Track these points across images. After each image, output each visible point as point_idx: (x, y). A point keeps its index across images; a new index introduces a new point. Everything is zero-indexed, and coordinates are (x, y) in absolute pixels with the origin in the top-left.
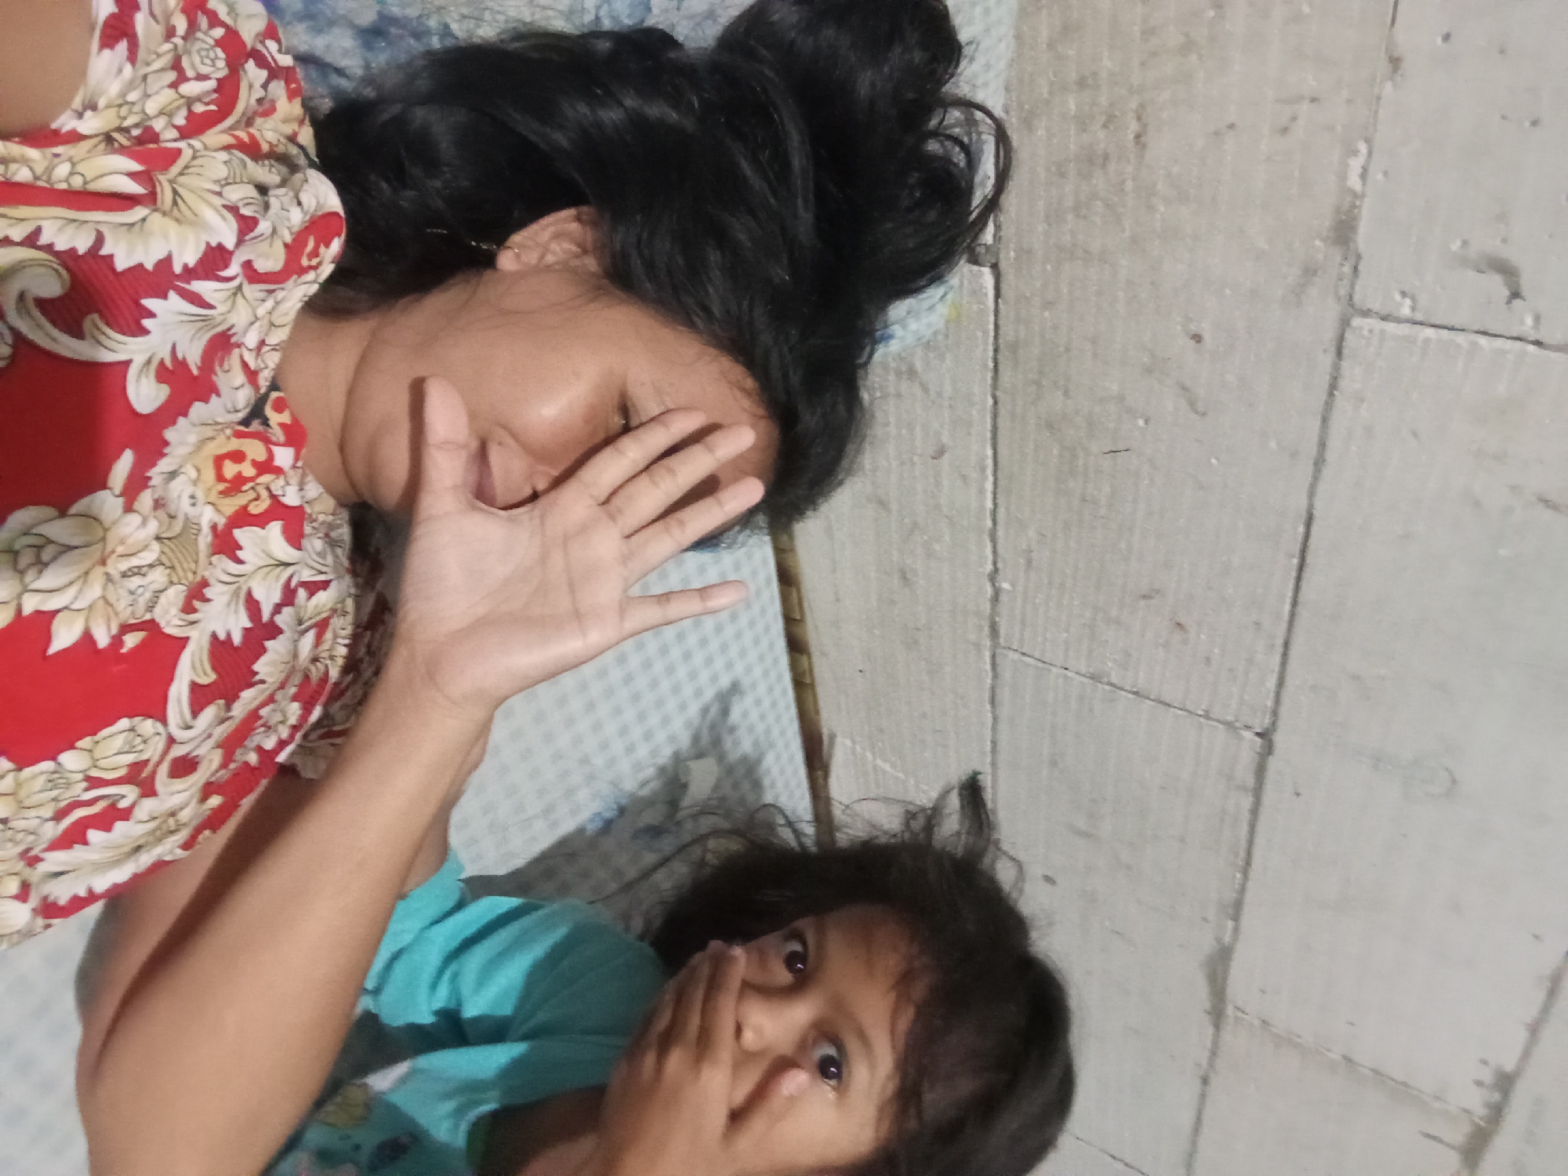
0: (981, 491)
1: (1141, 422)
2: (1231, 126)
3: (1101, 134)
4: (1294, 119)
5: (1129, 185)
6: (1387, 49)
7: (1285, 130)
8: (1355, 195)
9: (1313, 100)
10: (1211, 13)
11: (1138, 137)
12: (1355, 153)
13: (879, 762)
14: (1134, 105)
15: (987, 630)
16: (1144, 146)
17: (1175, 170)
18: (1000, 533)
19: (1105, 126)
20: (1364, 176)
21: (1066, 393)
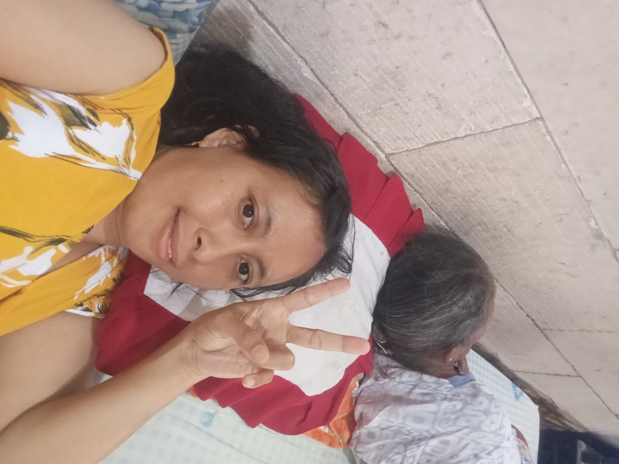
0: (510, 301)
1: (556, 281)
2: (540, 224)
3: (495, 232)
4: (562, 219)
5: (513, 240)
6: (585, 200)
7: (561, 221)
8: (597, 230)
9: (566, 214)
10: (515, 204)
11: (509, 231)
12: (590, 221)
13: (517, 356)
14: (502, 225)
15: (535, 327)
16: (512, 232)
17: (527, 234)
18: (524, 308)
19: (495, 230)
20: (597, 224)
21: (525, 280)
